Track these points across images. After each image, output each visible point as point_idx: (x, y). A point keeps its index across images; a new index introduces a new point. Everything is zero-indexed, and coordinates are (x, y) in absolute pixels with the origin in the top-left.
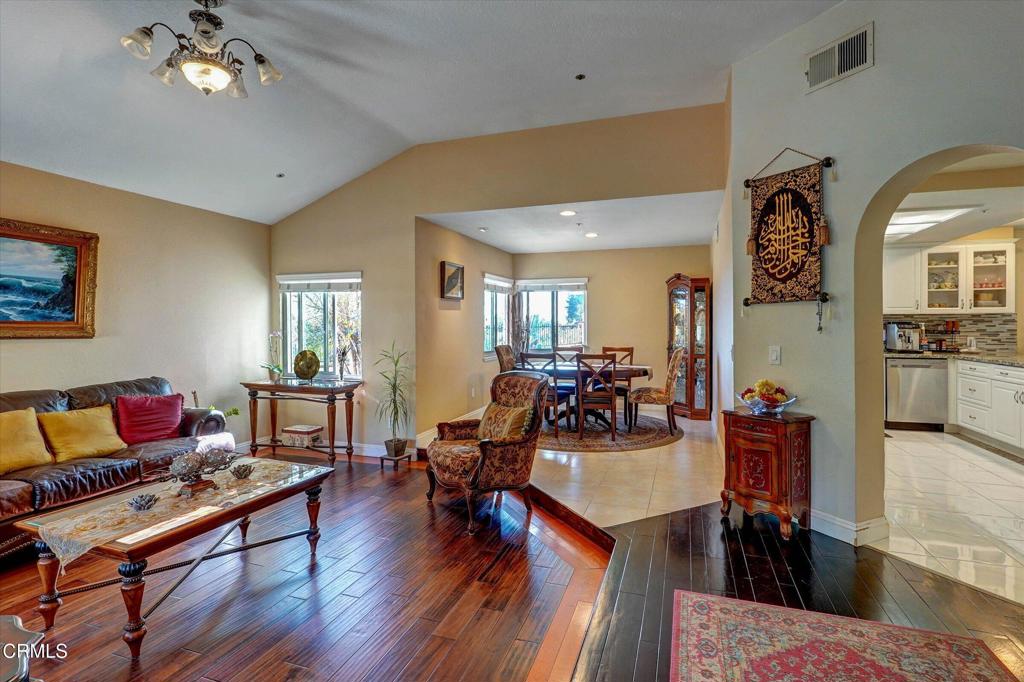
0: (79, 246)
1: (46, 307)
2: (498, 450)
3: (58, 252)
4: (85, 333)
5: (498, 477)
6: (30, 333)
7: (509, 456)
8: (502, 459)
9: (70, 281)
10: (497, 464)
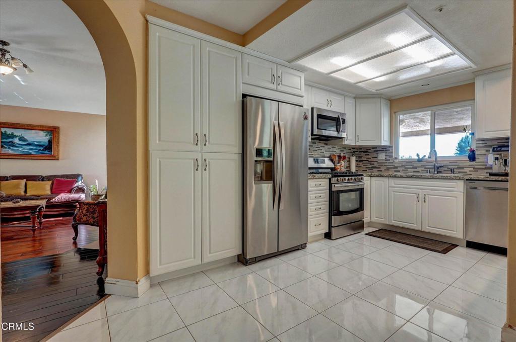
0: (53, 131)
1: (43, 150)
2: (86, 206)
3: (46, 133)
4: (55, 158)
5: (84, 218)
6: (36, 158)
7: (91, 210)
8: (87, 211)
9: (50, 142)
10: (84, 212)
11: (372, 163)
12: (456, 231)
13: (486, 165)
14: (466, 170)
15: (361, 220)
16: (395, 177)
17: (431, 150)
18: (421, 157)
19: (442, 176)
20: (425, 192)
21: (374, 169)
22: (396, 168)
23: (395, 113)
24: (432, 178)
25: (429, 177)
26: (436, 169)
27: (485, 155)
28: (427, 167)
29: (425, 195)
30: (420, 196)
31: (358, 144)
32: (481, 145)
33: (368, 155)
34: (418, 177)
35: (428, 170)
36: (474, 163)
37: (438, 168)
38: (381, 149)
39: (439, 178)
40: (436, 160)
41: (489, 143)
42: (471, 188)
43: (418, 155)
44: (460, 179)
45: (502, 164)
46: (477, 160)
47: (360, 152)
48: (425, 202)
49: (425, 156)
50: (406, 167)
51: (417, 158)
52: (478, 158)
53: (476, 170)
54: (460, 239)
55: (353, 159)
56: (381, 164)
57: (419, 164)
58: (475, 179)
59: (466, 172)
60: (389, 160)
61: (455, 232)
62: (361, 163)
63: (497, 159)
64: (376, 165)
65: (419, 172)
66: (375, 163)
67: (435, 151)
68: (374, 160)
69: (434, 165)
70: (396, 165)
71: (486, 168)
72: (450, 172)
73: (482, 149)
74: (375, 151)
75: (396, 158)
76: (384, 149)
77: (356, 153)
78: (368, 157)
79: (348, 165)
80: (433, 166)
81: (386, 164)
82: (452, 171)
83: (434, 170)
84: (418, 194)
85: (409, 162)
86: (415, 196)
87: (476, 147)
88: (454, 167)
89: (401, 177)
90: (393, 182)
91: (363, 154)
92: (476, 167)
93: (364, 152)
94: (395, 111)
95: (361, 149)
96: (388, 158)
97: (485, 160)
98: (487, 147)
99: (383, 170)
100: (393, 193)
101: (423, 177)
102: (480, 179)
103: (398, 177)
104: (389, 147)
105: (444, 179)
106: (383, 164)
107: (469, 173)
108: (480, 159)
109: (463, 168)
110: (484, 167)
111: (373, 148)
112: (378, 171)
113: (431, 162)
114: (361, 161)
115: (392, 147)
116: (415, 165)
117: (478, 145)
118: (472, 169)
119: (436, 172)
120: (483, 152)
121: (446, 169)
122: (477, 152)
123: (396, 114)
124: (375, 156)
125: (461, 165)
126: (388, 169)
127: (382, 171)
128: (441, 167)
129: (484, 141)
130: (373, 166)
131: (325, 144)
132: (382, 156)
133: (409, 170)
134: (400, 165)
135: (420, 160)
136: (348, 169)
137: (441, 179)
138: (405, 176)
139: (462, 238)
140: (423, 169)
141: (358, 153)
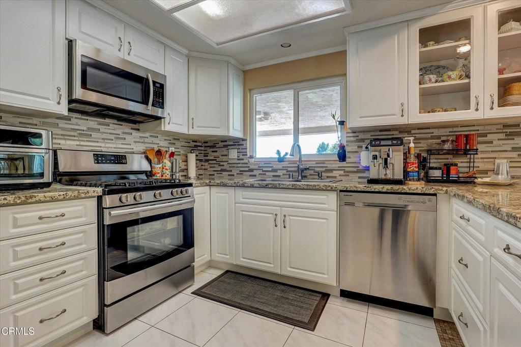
11: (221, 164)
12: (328, 275)
13: (358, 167)
14: (335, 173)
15: (189, 266)
16: (243, 186)
17: (294, 145)
18: (282, 155)
19: (308, 185)
20: (286, 211)
21: (224, 173)
22: (251, 170)
23: (250, 90)
24: (294, 188)
25: (291, 187)
26: (300, 172)
27: (357, 152)
28: (289, 169)
29: (285, 216)
30: (279, 217)
31: (192, 132)
32: (352, 139)
33: (216, 151)
34: (275, 187)
35: (291, 173)
36: (344, 164)
37: (302, 171)
38: (232, 143)
39: (303, 189)
40: (300, 161)
41: (361, 136)
42: (347, 204)
43: (278, 152)
44: (332, 190)
45: (381, 165)
46: (347, 160)
47: (205, 147)
48: (285, 227)
49: (287, 154)
50: (264, 169)
51: (277, 156)
52: (350, 157)
53: (347, 173)
54: (332, 286)
55: (192, 158)
56: (233, 165)
57: (280, 166)
58: (352, 189)
59: (335, 177)
60: (243, 159)
61: (326, 276)
62: (206, 164)
63: (375, 157)
64: (226, 166)
65: (279, 176)
66: (225, 164)
67: (298, 146)
68: (224, 158)
69: (298, 167)
70: (251, 167)
71: (358, 172)
72: (317, 177)
73: (354, 144)
74: (225, 146)
75: (251, 157)
76: (237, 143)
77: (199, 148)
78: (215, 154)
79: (183, 167)
80: (296, 169)
81: (239, 165)
82: (320, 175)
83: (297, 174)
84: (276, 215)
85: (268, 161)
86: (272, 217)
87: (347, 141)
88: (321, 169)
89: (252, 186)
90: (241, 194)
91: (209, 150)
92: (346, 169)
93: (211, 147)
94: (251, 88)
95: (207, 142)
96: (241, 157)
97: (357, 160)
98: (359, 142)
99: (235, 174)
100: (241, 212)
101: (282, 186)
102: (359, 190)
103: (248, 187)
104: (243, 140)
105: (310, 189)
106: (235, 165)
107: (339, 178)
108: (351, 158)
109: (331, 171)
110: (355, 169)
111: (222, 141)
112: (229, 175)
113: (294, 162)
114: (207, 161)
115: (246, 140)
116: (275, 167)
117: (349, 139)
118: (342, 172)
119: (300, 178)
120: (355, 148)
121: (312, 172)
122: (347, 149)
123: (252, 92)
124: (225, 153)
125: (330, 166)
126: (241, 173)
127: (233, 175)
128: (306, 169)
129: (355, 132)
130: (223, 168)
131: (132, 129)
132: (233, 154)
133: (267, 173)
134: (256, 167)
135: (281, 160)
136: (184, 173)
137: (307, 189)
138: (258, 185)
139: (335, 285)
140: (285, 172)
141: (203, 148)
